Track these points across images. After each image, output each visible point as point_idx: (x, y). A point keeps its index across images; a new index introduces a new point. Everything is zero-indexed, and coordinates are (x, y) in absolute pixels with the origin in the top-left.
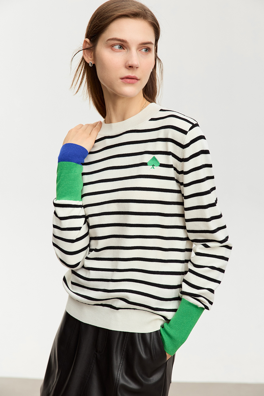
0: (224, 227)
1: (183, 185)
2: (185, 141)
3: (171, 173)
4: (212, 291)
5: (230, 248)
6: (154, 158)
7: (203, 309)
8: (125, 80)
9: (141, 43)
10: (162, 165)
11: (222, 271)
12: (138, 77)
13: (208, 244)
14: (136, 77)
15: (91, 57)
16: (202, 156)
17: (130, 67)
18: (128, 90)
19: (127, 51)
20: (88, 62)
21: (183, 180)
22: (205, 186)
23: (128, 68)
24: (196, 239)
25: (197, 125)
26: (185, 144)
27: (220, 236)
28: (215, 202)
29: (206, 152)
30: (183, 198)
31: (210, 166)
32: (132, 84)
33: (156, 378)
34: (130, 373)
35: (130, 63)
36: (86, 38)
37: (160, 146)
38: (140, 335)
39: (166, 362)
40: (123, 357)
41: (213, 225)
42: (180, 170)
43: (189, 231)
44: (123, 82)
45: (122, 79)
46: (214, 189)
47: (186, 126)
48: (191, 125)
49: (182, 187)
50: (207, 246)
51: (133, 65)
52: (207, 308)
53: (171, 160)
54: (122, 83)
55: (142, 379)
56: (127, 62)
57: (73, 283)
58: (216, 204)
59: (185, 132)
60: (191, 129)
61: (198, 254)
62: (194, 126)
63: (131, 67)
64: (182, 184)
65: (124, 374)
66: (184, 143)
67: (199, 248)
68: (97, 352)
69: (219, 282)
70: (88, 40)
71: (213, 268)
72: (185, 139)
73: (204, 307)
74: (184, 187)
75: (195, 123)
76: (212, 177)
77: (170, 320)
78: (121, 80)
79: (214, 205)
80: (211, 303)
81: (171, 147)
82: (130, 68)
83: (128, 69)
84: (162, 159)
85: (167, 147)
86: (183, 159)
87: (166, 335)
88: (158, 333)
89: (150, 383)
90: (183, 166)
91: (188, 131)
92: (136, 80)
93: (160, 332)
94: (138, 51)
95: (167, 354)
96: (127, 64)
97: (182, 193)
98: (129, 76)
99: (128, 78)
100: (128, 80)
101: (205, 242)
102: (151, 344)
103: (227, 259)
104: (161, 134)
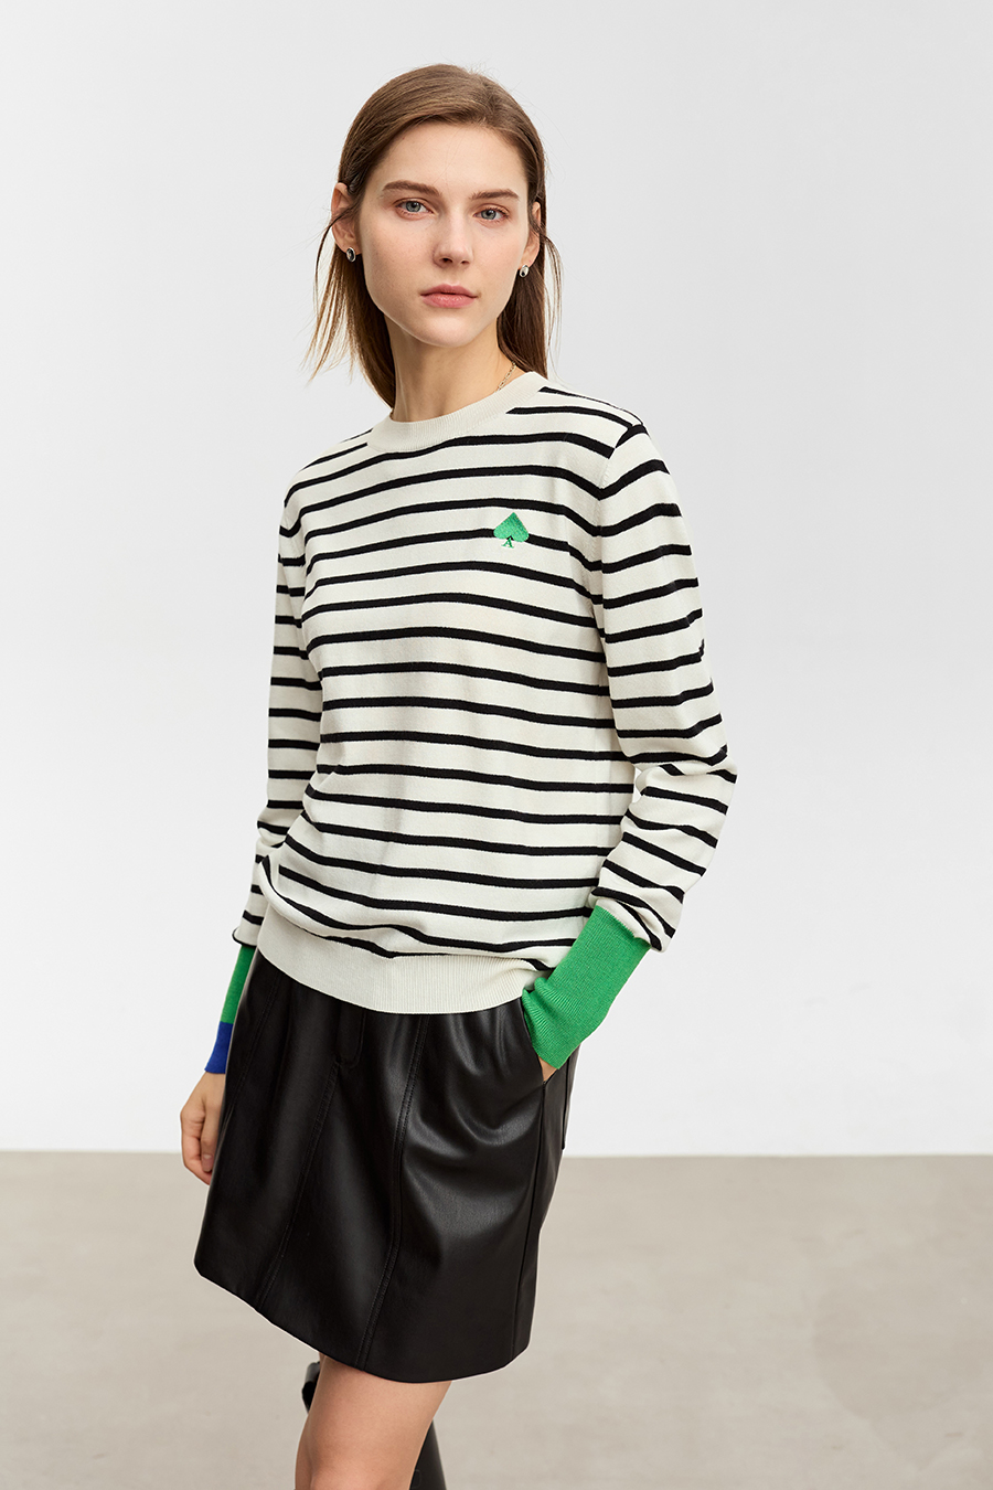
0: (716, 720)
1: (600, 603)
2: (605, 478)
3: (563, 565)
4: (678, 893)
5: (730, 777)
6: (514, 518)
7: (644, 946)
8: (433, 297)
9: (477, 193)
10: (533, 540)
11: (711, 841)
12: (473, 291)
13: (678, 765)
14: (464, 290)
15: (352, 236)
16: (659, 521)
17: (446, 260)
18: (445, 325)
19: (440, 216)
20: (344, 249)
21: (602, 590)
22: (674, 607)
23: (440, 263)
24: (645, 754)
25: (640, 429)
26: (603, 485)
27: (706, 743)
28: (698, 651)
29: (670, 510)
30: (603, 639)
31: (685, 550)
32: (454, 308)
33: (514, 1129)
34: (437, 1116)
35: (444, 250)
36: (340, 181)
37: (533, 487)
38: (460, 1020)
39: (544, 1087)
40: (413, 1076)
41: (687, 715)
42: (591, 559)
43: (624, 734)
44: (427, 304)
45: (426, 294)
46: (697, 614)
47: (608, 433)
48: (625, 429)
49: (598, 608)
50: (674, 772)
51: (450, 255)
52: (656, 944)
53: (564, 529)
54: (425, 306)
55: (471, 1132)
56: (435, 247)
57: (283, 871)
58: (702, 658)
59: (606, 451)
60: (621, 442)
61: (650, 792)
62: (633, 430)
63: (446, 262)
64: (597, 599)
65: (419, 1119)
66: (601, 483)
67: (654, 775)
68: (339, 1060)
69: (701, 871)
70: (342, 187)
71: (690, 830)
72: (605, 472)
73: (648, 939)
74: (606, 607)
75: (634, 422)
76: (693, 583)
77: (553, 969)
78: (422, 298)
79: (694, 659)
80: (670, 931)
81: (564, 492)
82: (444, 265)
83: (440, 267)
84: (536, 522)
85: (552, 491)
86: (599, 527)
87: (541, 1011)
88: (515, 1008)
89: (496, 1143)
90: (599, 549)
91: (614, 446)
92: (465, 298)
93: (522, 1003)
94: (471, 216)
95: (543, 1063)
96: (436, 254)
97: (599, 627)
98: (444, 286)
99: (442, 291)
100: (443, 298)
101: (668, 761)
102: (493, 1036)
103: (723, 808)
104: (539, 454)
